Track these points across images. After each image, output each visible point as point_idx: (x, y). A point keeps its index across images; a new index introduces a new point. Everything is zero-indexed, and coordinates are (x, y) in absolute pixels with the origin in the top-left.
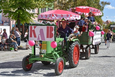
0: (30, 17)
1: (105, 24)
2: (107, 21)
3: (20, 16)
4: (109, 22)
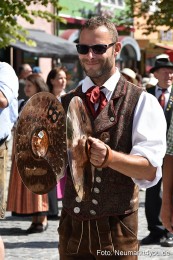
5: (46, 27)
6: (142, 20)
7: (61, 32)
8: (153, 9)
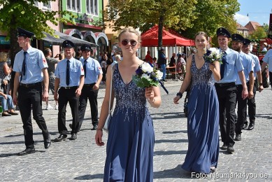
0: (44, 23)
1: (245, 32)
2: (249, 25)
3: (18, 19)
4: (254, 27)
5: (57, 28)
6: (112, 23)
7: (64, 30)
8: (118, 17)
